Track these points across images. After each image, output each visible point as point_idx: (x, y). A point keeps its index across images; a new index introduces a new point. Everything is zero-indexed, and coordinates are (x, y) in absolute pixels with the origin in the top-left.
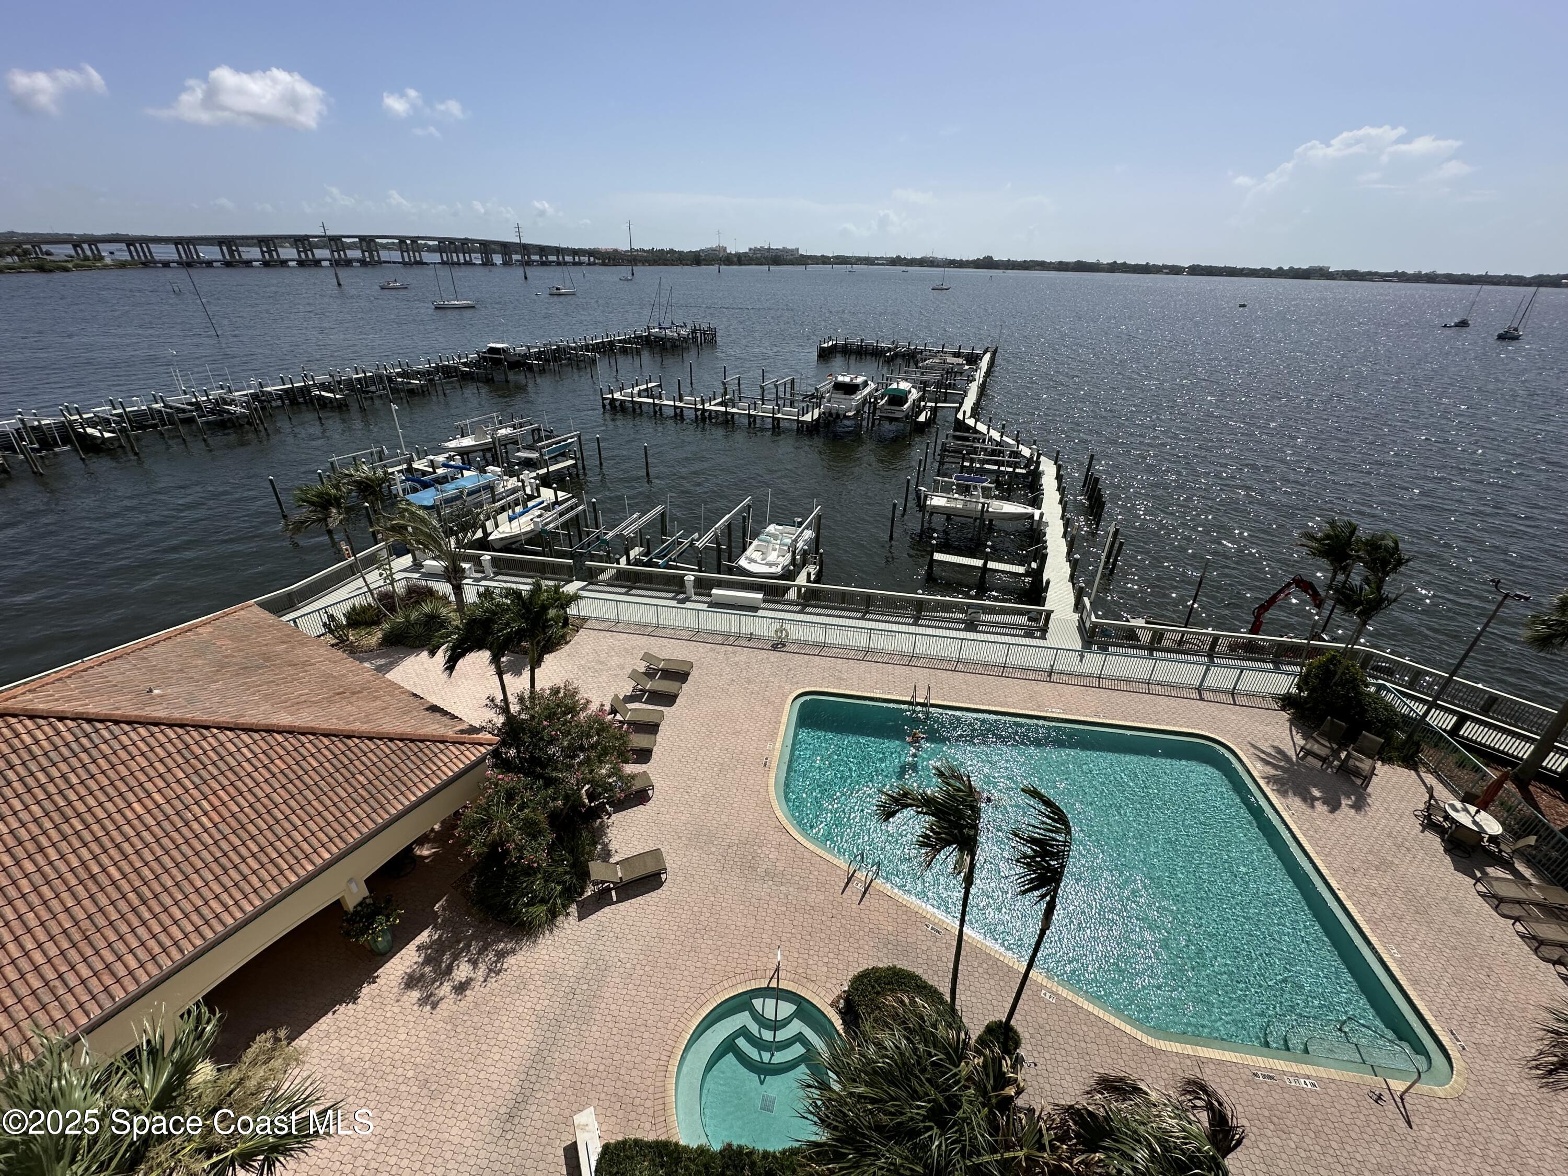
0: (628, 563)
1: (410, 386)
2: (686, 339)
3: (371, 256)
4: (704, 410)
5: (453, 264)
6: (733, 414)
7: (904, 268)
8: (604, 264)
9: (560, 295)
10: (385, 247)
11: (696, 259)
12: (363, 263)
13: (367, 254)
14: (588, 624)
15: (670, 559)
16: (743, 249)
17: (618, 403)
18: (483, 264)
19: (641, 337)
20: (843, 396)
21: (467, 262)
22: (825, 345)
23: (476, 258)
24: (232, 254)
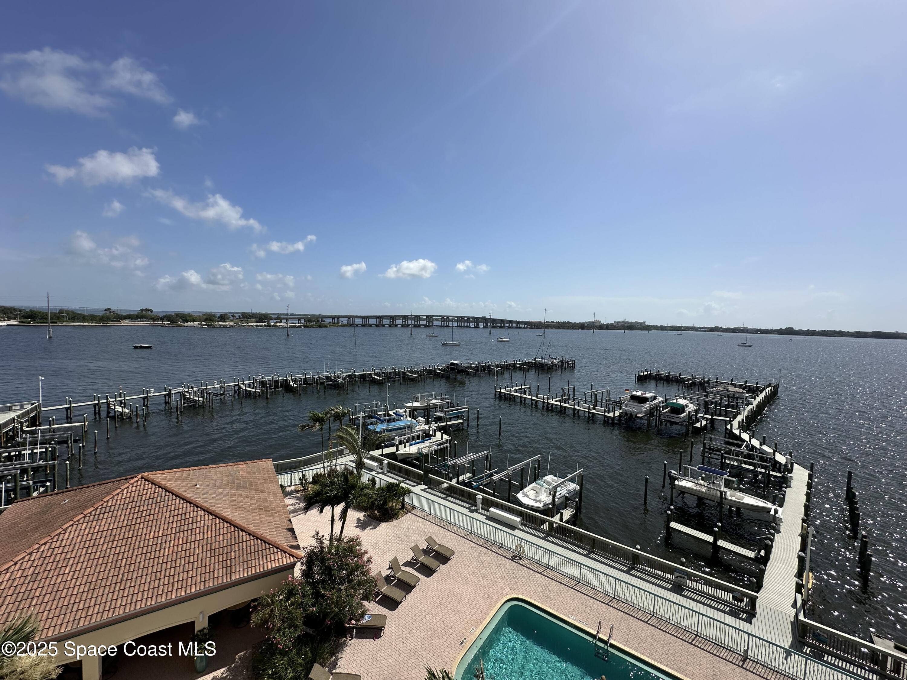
0: (458, 482)
1: (411, 377)
2: (556, 365)
3: (429, 323)
4: (548, 403)
5: (462, 327)
6: (565, 407)
7: (719, 333)
8: (531, 328)
9: (502, 341)
10: (437, 320)
11: (582, 326)
12: (425, 326)
14: (414, 512)
15: (481, 484)
16: (611, 322)
17: (501, 394)
18: (474, 327)
19: (532, 362)
20: (636, 404)
21: (467, 327)
22: (642, 374)
23: (472, 325)
24: (380, 322)
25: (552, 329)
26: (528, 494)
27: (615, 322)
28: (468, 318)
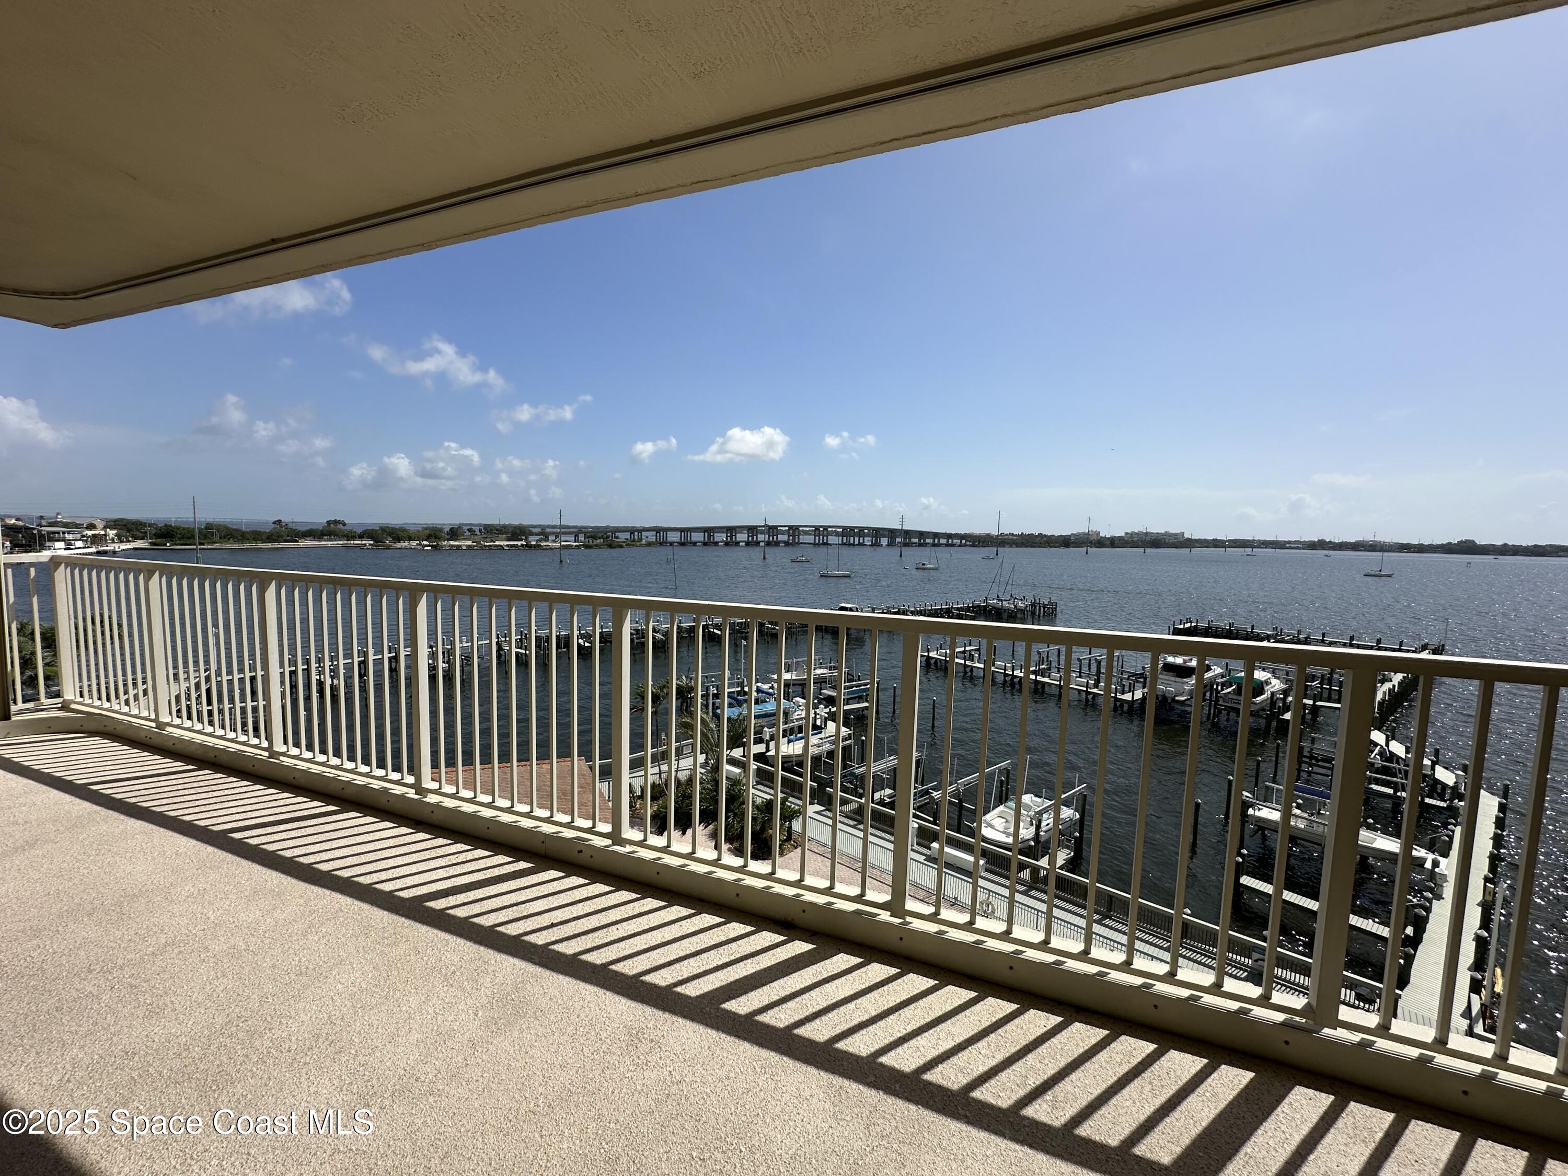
2: (1022, 611)
3: (794, 539)
4: (1014, 677)
5: (850, 545)
6: (1044, 683)
7: (1326, 552)
8: (973, 546)
9: (924, 569)
10: (806, 533)
11: (1065, 542)
12: (787, 544)
13: (791, 538)
16: (1119, 533)
17: (933, 661)
18: (872, 545)
19: (979, 606)
20: (1173, 679)
21: (860, 544)
22: (1182, 626)
23: (868, 541)
24: (709, 538)
25: (1011, 546)
26: (993, 822)
27: (1127, 534)
28: (861, 529)
